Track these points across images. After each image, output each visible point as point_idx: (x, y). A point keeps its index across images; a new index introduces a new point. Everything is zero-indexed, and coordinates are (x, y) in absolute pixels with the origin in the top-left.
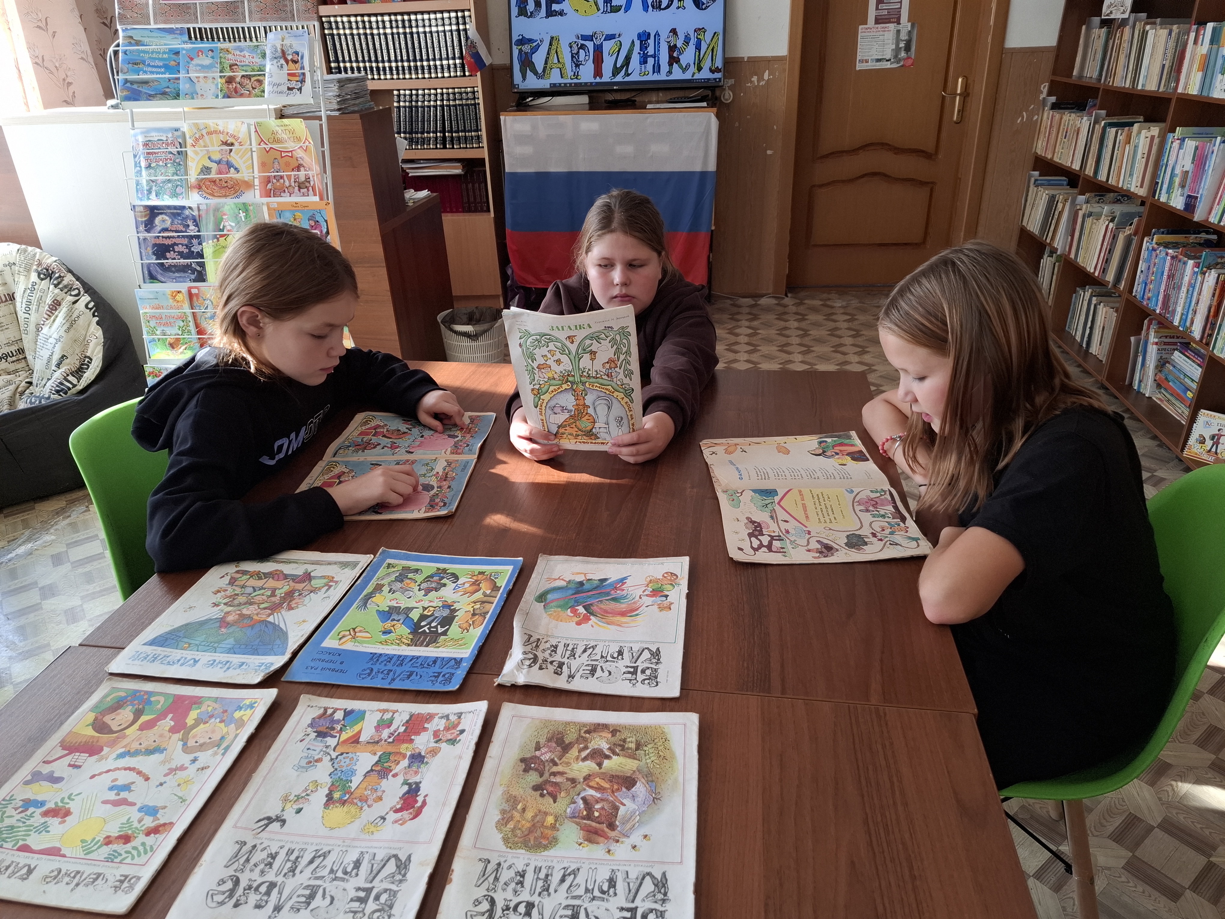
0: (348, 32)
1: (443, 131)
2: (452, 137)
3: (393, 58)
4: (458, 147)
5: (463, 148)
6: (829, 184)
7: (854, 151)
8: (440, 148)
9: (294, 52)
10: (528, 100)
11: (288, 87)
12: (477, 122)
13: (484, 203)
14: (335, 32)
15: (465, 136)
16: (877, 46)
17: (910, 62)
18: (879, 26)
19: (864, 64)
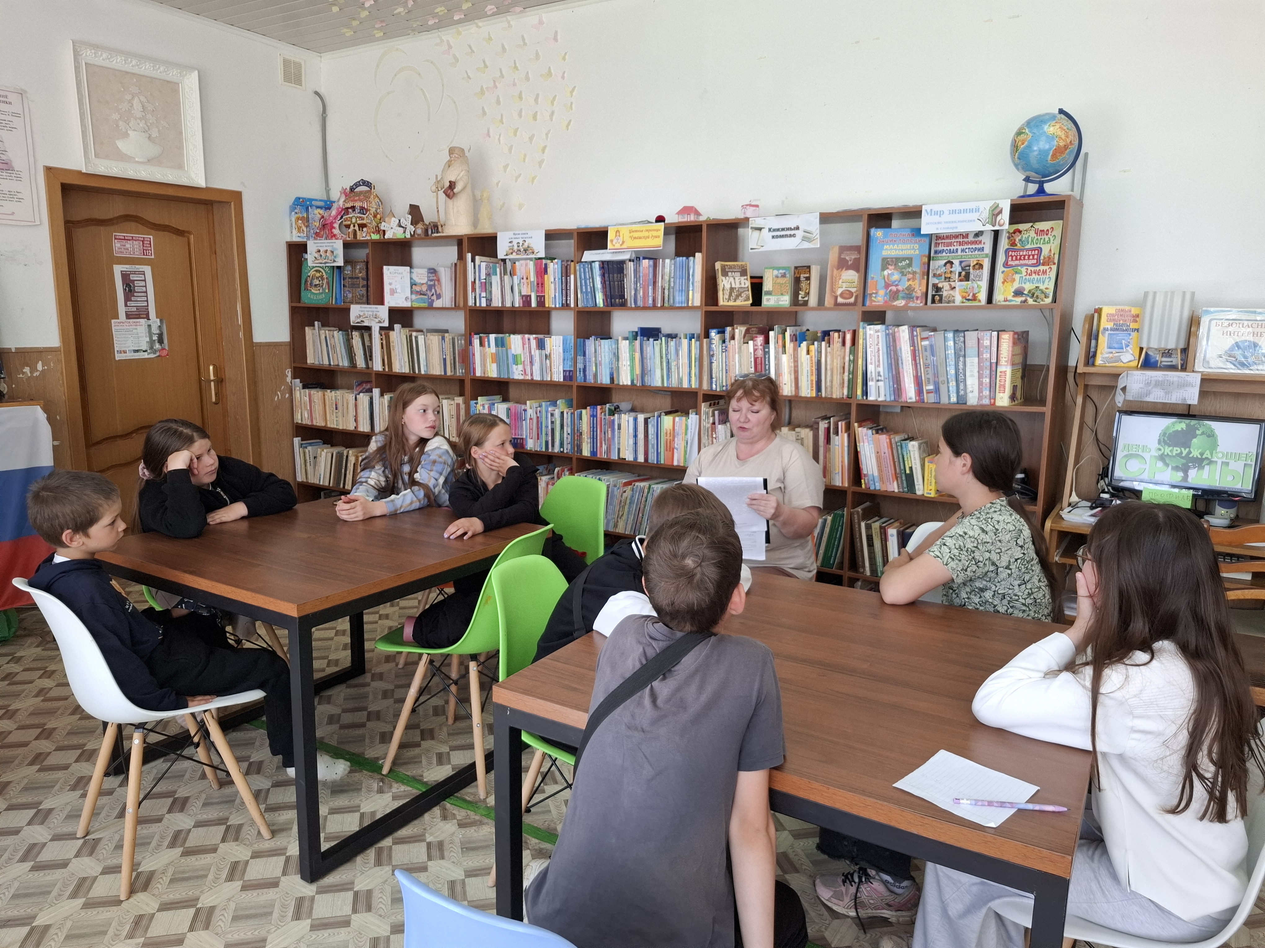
7: (126, 435)
16: (132, 339)
17: (164, 353)
18: (131, 320)
19: (123, 355)
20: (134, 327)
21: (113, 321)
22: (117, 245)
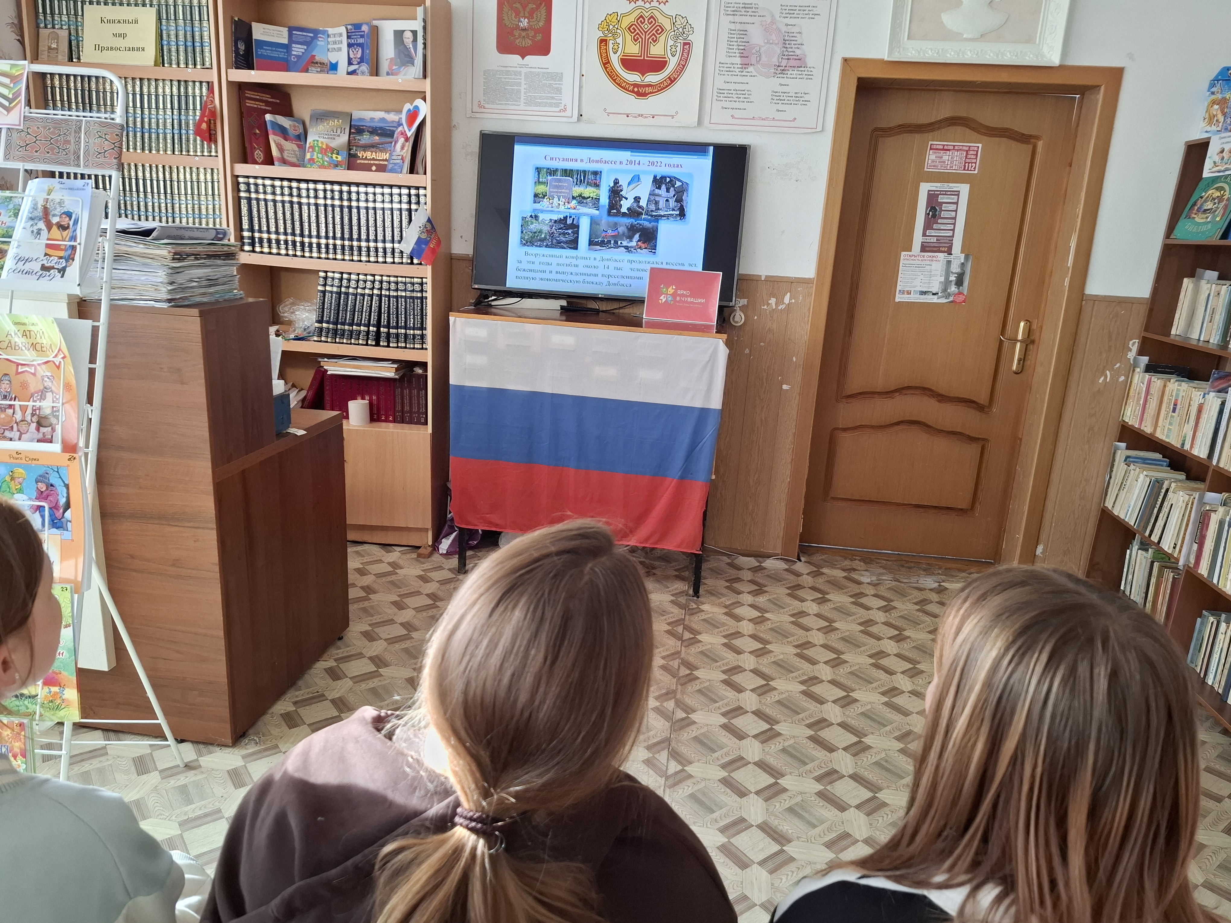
0: (269, 197)
1: (378, 325)
2: (388, 334)
3: (323, 234)
4: (395, 345)
5: (401, 348)
6: (856, 428)
7: (889, 393)
8: (372, 345)
9: (64, 213)
10: (490, 299)
11: (43, 265)
12: (422, 318)
13: (423, 414)
14: (253, 196)
15: (406, 335)
16: (922, 277)
17: (961, 298)
18: (926, 254)
19: (906, 296)
20: (928, 262)
21: (903, 253)
22: (931, 156)
